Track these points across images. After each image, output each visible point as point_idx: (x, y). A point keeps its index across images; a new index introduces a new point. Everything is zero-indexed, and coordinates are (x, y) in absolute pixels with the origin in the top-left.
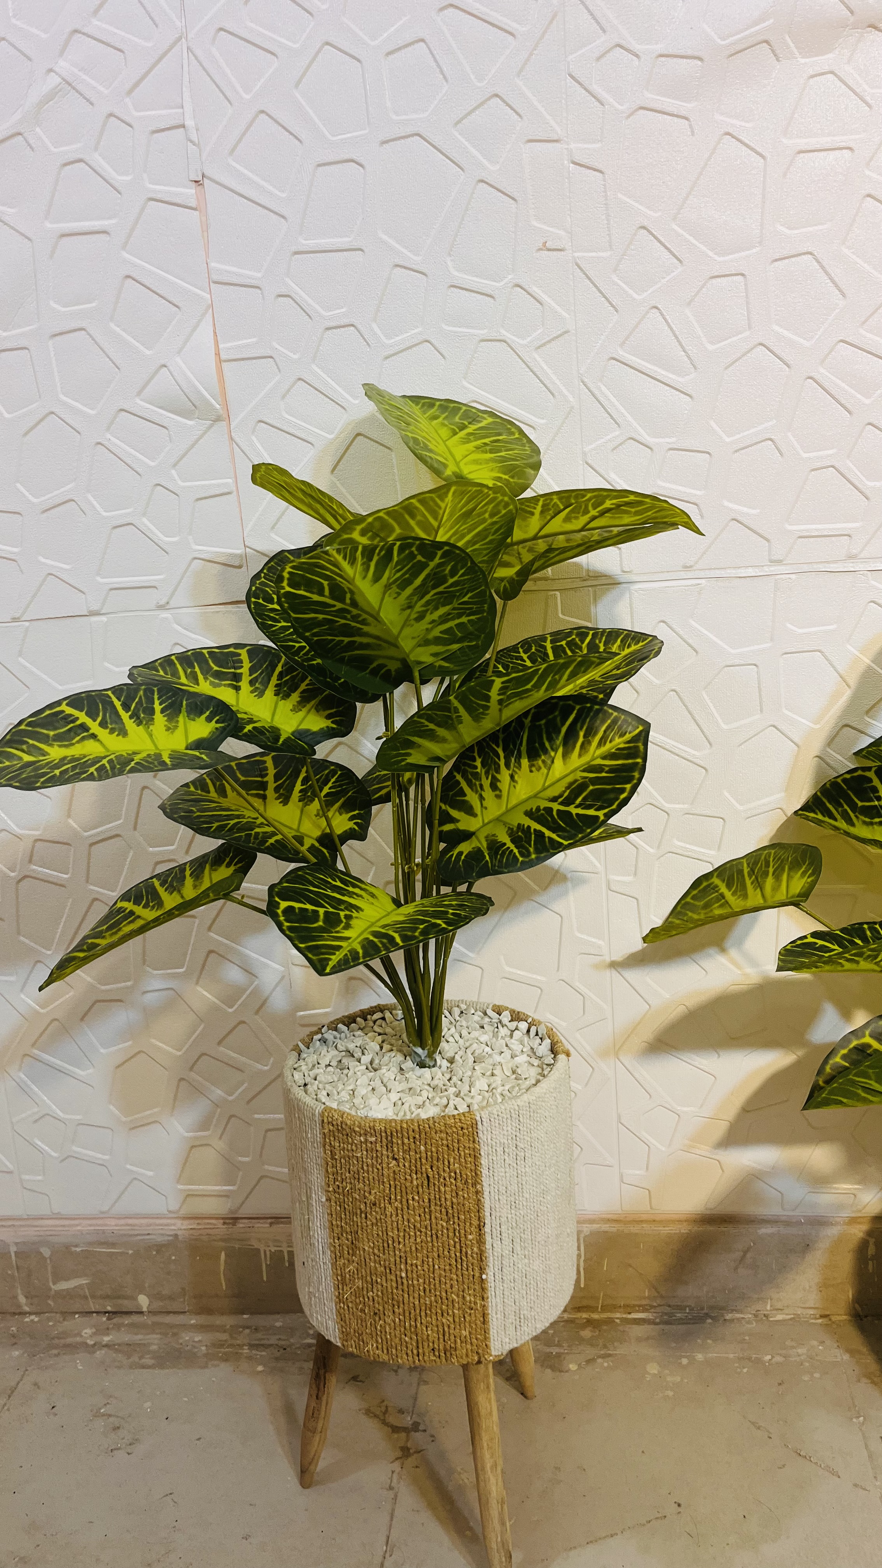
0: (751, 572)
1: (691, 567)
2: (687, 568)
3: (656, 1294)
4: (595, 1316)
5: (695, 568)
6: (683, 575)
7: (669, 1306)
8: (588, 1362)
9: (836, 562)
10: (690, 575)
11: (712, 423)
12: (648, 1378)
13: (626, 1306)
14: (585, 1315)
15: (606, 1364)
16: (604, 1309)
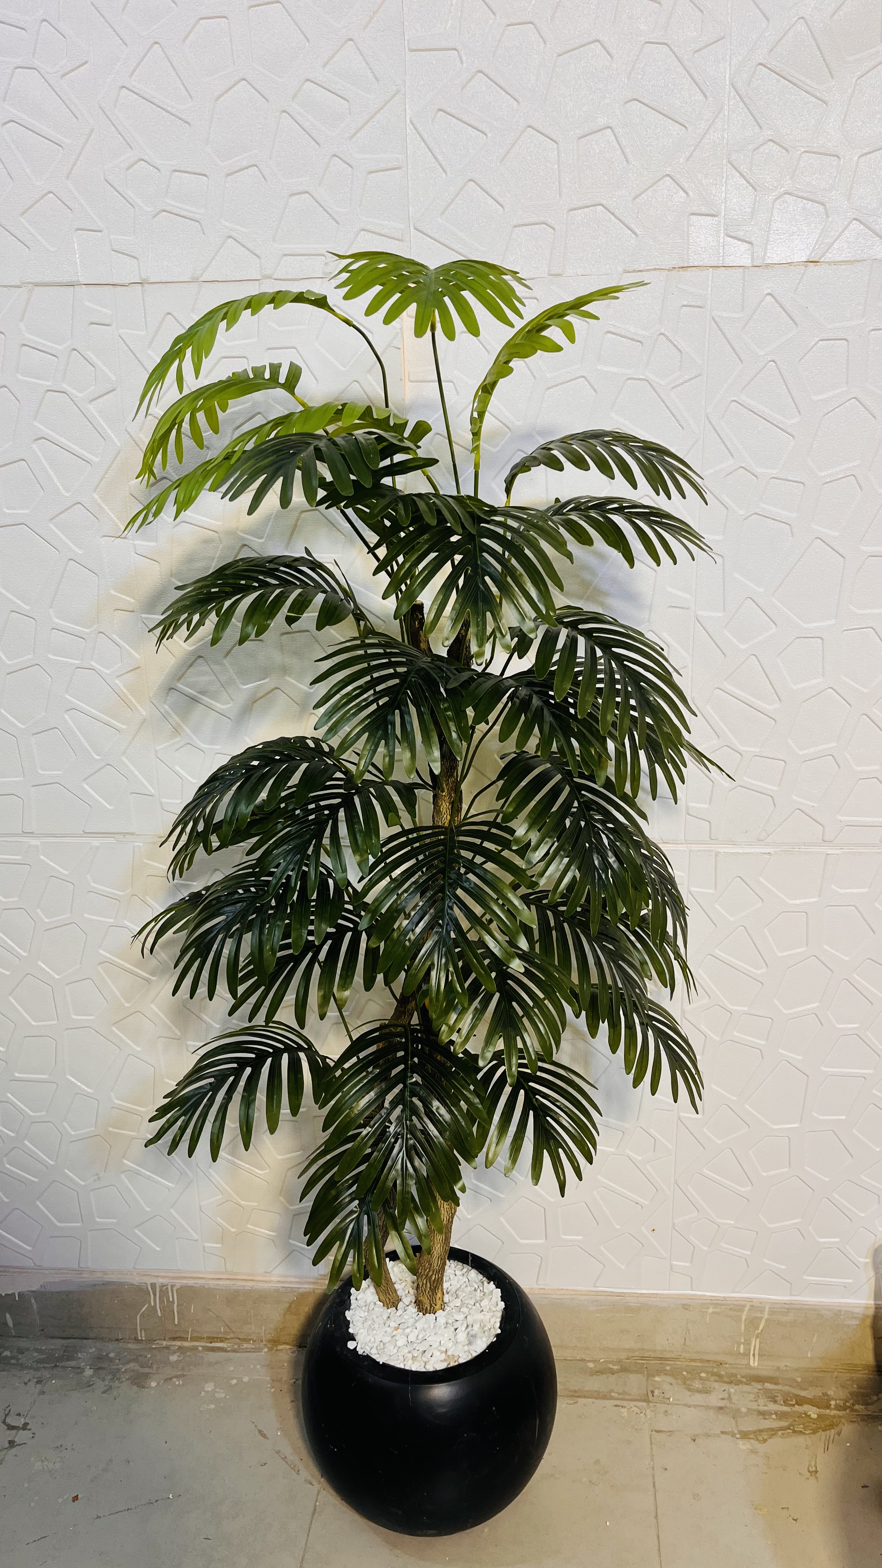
3: (229, 1330)
4: (186, 1344)
7: (239, 1339)
8: (166, 1380)
12: (203, 1393)
13: (209, 1338)
14: (178, 1343)
15: (177, 1383)
16: (194, 1339)
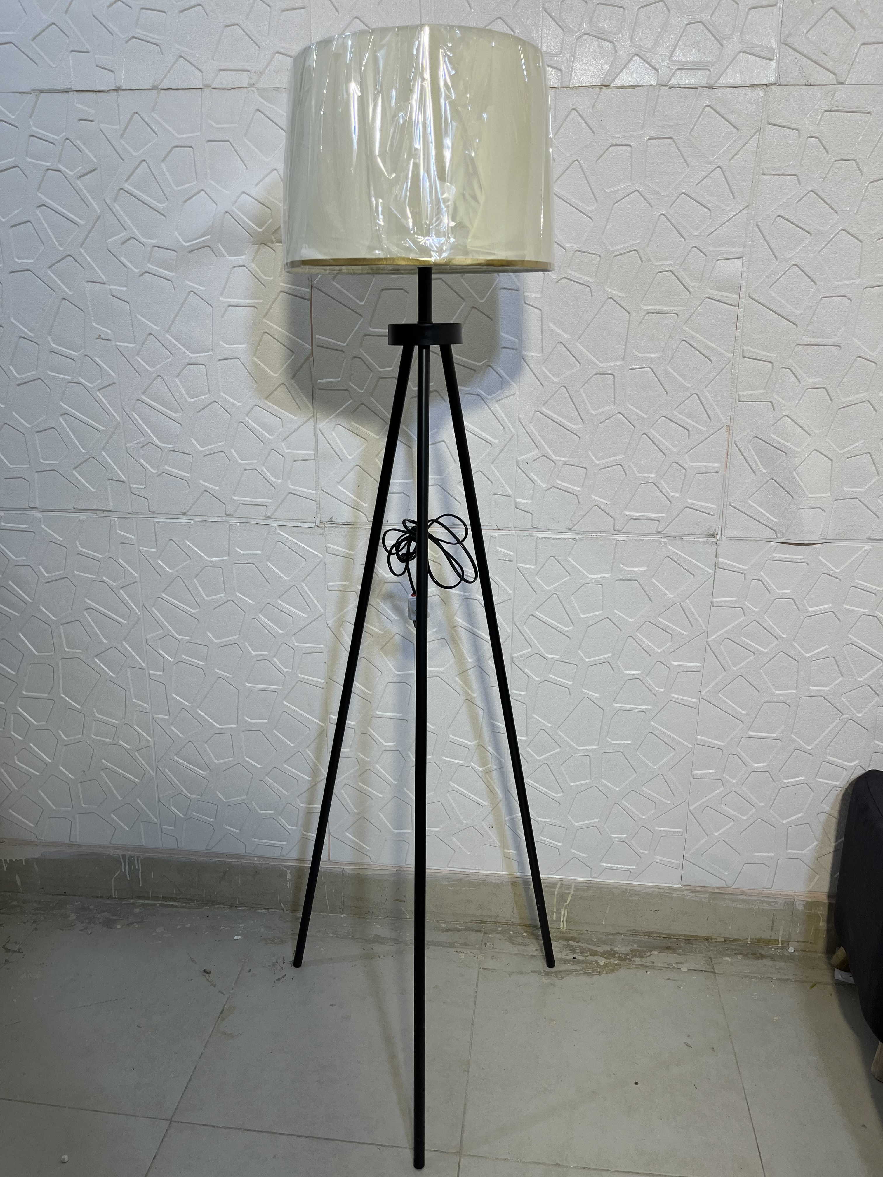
0: (216, 519)
1: (185, 513)
2: (183, 514)
3: (179, 893)
4: (147, 902)
5: (187, 514)
6: (181, 516)
7: (186, 899)
8: (129, 924)
9: (259, 519)
10: (185, 517)
11: (193, 440)
12: (154, 934)
13: (164, 897)
14: (142, 901)
16: (153, 898)
